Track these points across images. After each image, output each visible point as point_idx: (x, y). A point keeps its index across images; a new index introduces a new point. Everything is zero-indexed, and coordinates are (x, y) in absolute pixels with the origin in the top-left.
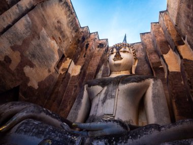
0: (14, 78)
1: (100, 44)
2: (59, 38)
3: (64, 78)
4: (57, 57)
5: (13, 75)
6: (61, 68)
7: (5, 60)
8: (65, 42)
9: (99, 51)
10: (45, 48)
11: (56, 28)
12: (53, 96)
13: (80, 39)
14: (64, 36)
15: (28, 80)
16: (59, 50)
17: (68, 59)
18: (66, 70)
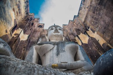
1: (40, 26)
2: (17, 12)
3: (16, 40)
4: (13, 24)
6: (14, 33)
8: (20, 17)
9: (39, 29)
13: (29, 19)
14: (20, 13)
16: (15, 20)
17: (19, 28)
18: (18, 35)
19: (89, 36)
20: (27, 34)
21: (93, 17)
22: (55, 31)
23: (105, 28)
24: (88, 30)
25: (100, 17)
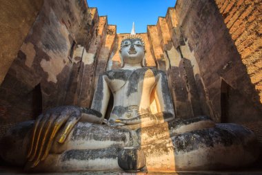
0: (33, 76)
2: (69, 21)
3: (79, 68)
4: (69, 45)
5: (32, 72)
6: (74, 56)
7: (18, 56)
8: (75, 26)
10: (56, 36)
11: (64, 9)
12: (72, 87)
13: (91, 23)
14: (73, 19)
15: (46, 75)
16: (69, 36)
17: (79, 46)
18: (80, 59)
19: (182, 57)
20: (92, 52)
21: (195, 23)
22: (130, 49)
23: (205, 52)
24: (184, 45)
25: (205, 28)
